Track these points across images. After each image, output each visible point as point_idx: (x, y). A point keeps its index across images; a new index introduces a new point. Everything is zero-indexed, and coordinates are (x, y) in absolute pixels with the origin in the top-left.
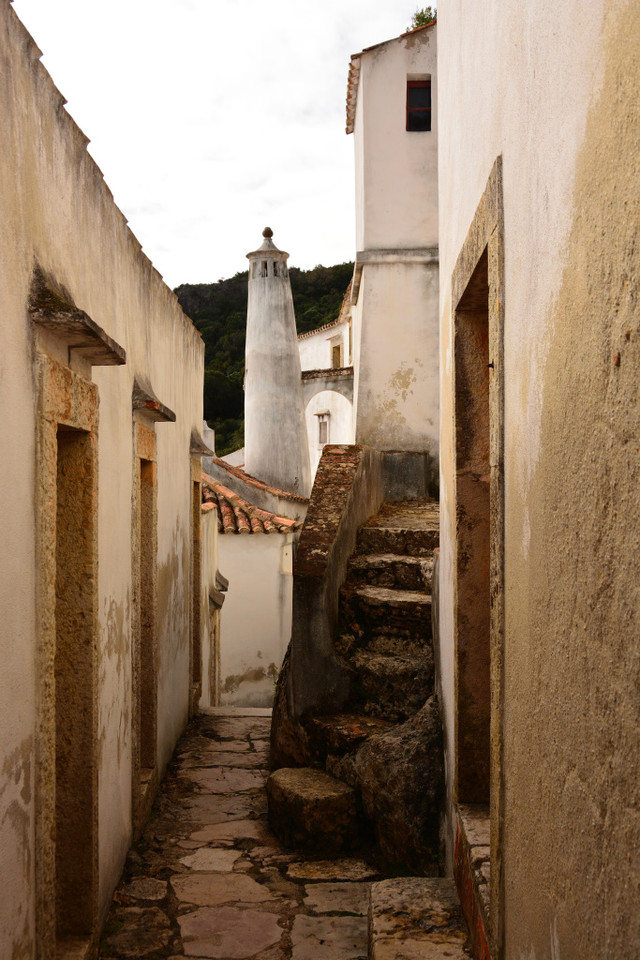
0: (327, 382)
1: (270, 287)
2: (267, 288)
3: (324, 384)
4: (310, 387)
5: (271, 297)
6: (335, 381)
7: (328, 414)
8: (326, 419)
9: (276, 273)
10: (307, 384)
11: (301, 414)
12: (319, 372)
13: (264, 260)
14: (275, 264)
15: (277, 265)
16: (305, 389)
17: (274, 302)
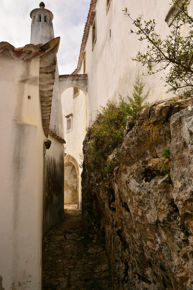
0: (73, 80)
1: (42, 27)
2: (40, 27)
3: (71, 81)
4: (64, 82)
5: (43, 32)
6: (77, 80)
7: (71, 115)
8: (70, 117)
9: (45, 21)
10: (62, 81)
11: (58, 95)
12: (68, 75)
13: (39, 13)
14: (45, 17)
15: (47, 18)
16: (61, 84)
17: (44, 35)
